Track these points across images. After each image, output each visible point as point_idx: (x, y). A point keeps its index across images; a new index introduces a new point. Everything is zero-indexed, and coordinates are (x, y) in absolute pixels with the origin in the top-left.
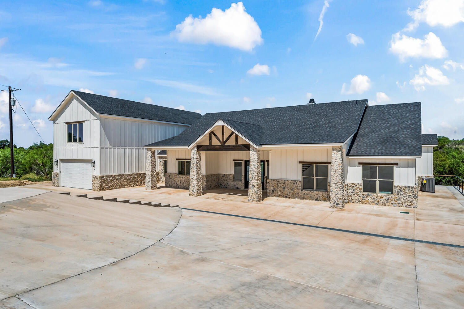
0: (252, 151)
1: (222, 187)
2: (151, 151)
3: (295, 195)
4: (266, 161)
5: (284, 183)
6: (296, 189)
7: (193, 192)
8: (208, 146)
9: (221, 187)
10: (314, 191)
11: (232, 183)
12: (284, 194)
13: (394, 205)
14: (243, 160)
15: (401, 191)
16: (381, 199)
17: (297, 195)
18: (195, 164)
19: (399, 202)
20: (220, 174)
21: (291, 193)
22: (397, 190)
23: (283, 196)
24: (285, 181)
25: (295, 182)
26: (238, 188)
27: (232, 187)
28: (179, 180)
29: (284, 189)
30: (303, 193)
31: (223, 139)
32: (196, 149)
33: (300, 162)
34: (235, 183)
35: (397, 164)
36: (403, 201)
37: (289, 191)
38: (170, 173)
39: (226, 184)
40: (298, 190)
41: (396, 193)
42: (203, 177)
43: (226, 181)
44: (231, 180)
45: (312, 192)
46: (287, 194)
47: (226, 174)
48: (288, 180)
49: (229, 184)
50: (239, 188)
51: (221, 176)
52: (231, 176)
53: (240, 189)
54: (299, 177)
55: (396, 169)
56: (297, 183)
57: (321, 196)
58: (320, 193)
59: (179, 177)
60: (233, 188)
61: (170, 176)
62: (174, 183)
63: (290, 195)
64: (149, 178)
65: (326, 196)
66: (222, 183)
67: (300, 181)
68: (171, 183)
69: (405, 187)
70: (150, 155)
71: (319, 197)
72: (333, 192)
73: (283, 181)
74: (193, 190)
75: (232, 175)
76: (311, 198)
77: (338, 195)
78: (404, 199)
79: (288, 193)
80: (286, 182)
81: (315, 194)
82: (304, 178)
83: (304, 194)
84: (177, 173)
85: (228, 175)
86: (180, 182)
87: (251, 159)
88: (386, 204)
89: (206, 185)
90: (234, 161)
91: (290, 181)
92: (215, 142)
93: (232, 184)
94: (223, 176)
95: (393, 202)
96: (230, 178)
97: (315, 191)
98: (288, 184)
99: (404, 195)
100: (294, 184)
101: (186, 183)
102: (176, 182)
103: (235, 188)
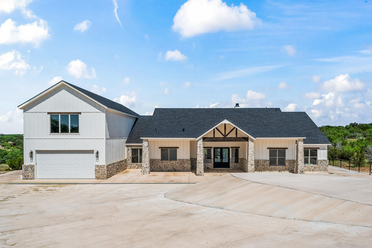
0: (250, 142)
1: (194, 168)
2: (147, 141)
3: (265, 169)
5: (258, 162)
6: (266, 165)
7: (200, 172)
8: (212, 138)
9: (193, 168)
10: (277, 166)
13: (318, 170)
14: (212, 147)
15: (321, 162)
16: (312, 168)
17: (266, 170)
18: (201, 152)
19: (320, 168)
20: (192, 158)
21: (263, 168)
22: (319, 162)
23: (257, 170)
24: (258, 160)
25: (265, 161)
28: (163, 165)
29: (258, 166)
30: (271, 167)
31: (225, 133)
32: (202, 140)
33: (268, 148)
34: (206, 164)
35: (319, 148)
36: (322, 168)
37: (261, 167)
38: (153, 160)
40: (267, 166)
41: (319, 164)
45: (276, 166)
46: (260, 169)
48: (260, 160)
51: (194, 159)
54: (268, 158)
55: (318, 151)
56: (266, 162)
57: (282, 168)
58: (281, 167)
59: (163, 162)
61: (153, 162)
62: (158, 168)
63: (262, 169)
64: (146, 165)
65: (285, 168)
66: (194, 165)
67: (268, 160)
68: (154, 167)
69: (323, 160)
70: (146, 144)
71: (281, 169)
72: (299, 165)
73: (257, 161)
74: (200, 171)
76: (276, 170)
77: (302, 167)
78: (322, 167)
79: (261, 169)
80: (259, 161)
81: (278, 168)
82: (270, 158)
83: (271, 168)
84: (160, 159)
86: (165, 166)
87: (250, 147)
88: (314, 170)
89: (191, 167)
90: (204, 149)
91: (262, 161)
92: (218, 135)
94: (195, 160)
95: (317, 169)
97: (278, 166)
98: (260, 163)
99: (323, 165)
100: (265, 162)
101: (171, 166)
102: (160, 166)
103: (206, 168)
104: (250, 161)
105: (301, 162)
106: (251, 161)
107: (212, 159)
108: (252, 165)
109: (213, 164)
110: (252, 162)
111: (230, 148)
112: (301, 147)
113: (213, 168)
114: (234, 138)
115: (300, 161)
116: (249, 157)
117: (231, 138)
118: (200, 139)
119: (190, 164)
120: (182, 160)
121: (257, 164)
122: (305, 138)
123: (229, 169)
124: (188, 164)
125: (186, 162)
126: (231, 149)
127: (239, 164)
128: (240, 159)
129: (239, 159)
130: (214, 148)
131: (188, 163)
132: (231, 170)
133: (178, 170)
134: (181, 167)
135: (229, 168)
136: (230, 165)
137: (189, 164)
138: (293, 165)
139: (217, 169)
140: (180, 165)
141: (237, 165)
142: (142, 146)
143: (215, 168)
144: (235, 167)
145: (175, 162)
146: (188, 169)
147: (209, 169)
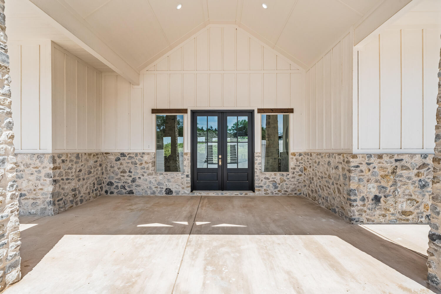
1: (116, 191)
4: (258, 112)
9: (112, 193)
11: (151, 178)
12: (422, 208)
14: (187, 110)
20: (106, 153)
26: (169, 192)
27: (150, 188)
34: (160, 177)
39: (129, 181)
42: (42, 162)
43: (130, 172)
44: (148, 168)
47: (129, 154)
49: (138, 182)
50: (174, 190)
51: (113, 158)
52: (146, 158)
53: (178, 193)
60: (154, 193)
66: (113, 181)
73: (418, 157)
75: (148, 154)
85: (136, 154)
89: (53, 194)
90: (154, 116)
93: (150, 182)
94: (118, 159)
96: (141, 164)
103: (161, 191)
107: (186, 157)
109: (187, 176)
111: (256, 112)
113: (188, 190)
119: (48, 175)
121: (418, 175)
123: (250, 194)
125: (28, 166)
126: (258, 117)
127: (291, 175)
128: (294, 154)
129: (290, 156)
130: (195, 114)
131: (39, 172)
132: (262, 199)
135: (254, 192)
136: (256, 178)
137: (42, 174)
139: (204, 193)
141: (283, 181)
143: (197, 193)
144: (276, 187)
146: (39, 202)
147: (174, 194)
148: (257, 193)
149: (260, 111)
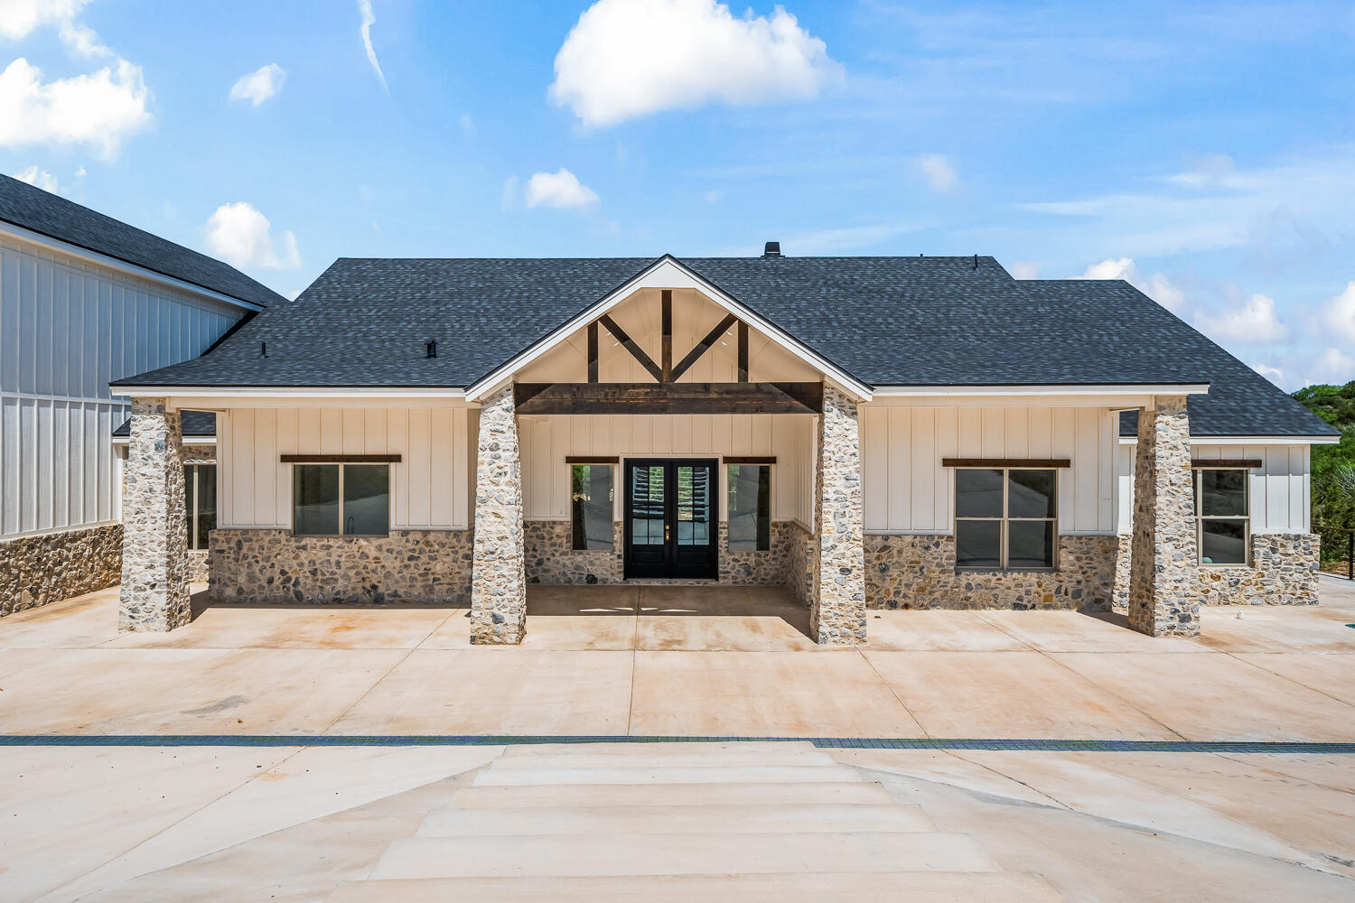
0: (832, 415)
2: (161, 410)
3: (931, 593)
4: (724, 462)
5: (885, 548)
6: (934, 568)
7: (497, 620)
8: (579, 386)
10: (1005, 572)
11: (566, 560)
12: (882, 593)
13: (1256, 600)
14: (618, 458)
15: (1274, 550)
16: (1215, 584)
17: (937, 595)
18: (503, 479)
19: (1269, 588)
21: (915, 587)
22: (1262, 551)
23: (880, 601)
24: (886, 538)
25: (929, 541)
26: (592, 579)
27: (565, 574)
28: (301, 565)
29: (883, 570)
30: (964, 582)
31: (667, 355)
32: (509, 401)
33: (947, 462)
34: (579, 558)
35: (1257, 464)
36: (1281, 584)
37: (904, 577)
38: (245, 531)
39: (533, 564)
40: (943, 572)
41: (1259, 561)
42: (459, 541)
43: (534, 550)
44: (561, 545)
45: (1000, 575)
46: (897, 593)
47: (533, 523)
48: (899, 536)
49: (547, 564)
50: (599, 577)
52: (558, 529)
53: (605, 581)
54: (946, 523)
55: (1255, 481)
56: (937, 545)
57: (1035, 588)
58: (1032, 578)
59: (304, 548)
60: (570, 581)
61: (245, 546)
62: (270, 581)
63: (911, 593)
64: (152, 567)
65: (1054, 587)
67: (949, 538)
68: (251, 578)
69: (1287, 537)
70: (154, 433)
71: (1028, 593)
72: (1165, 575)
73: (879, 539)
74: (495, 611)
75: (561, 523)
76: (996, 603)
77: (1186, 584)
78: (1282, 578)
79: (903, 589)
80: (891, 542)
81: (1012, 584)
82: (959, 525)
83: (969, 587)
84: (289, 526)
85: (544, 524)
86: (314, 572)
87: (831, 448)
88: (1230, 599)
90: (569, 466)
91: (909, 539)
92: (619, 368)
93: (564, 565)
95: (1251, 590)
96: (551, 538)
97: (1012, 571)
98: (900, 552)
99: (1283, 566)
100: (927, 548)
101: (352, 573)
102: (283, 572)
103: (580, 578)
104: (834, 547)
105: (1178, 552)
106: (841, 548)
107: (617, 528)
108: (849, 571)
109: (619, 556)
110: (849, 553)
111: (721, 461)
112: (1175, 452)
113: (619, 578)
114: (726, 389)
115: (1169, 547)
116: (830, 517)
117: (706, 387)
118: (494, 398)
119: (466, 556)
120: (419, 536)
121: (878, 558)
122: (1203, 390)
123: (712, 583)
124: (455, 561)
125: (443, 545)
126: (724, 470)
127: (771, 556)
128: (776, 525)
129: (771, 528)
130: (630, 464)
131: (457, 552)
132: (726, 589)
133: (395, 594)
134: (412, 579)
135: (717, 578)
136: (720, 559)
137: (460, 556)
138: (1107, 569)
139: (643, 582)
140: (407, 567)
141: (759, 564)
142: (211, 452)
143: (633, 582)
144: (749, 574)
145: (379, 548)
146: (456, 587)
147: (599, 583)
148: (721, 581)
149: (728, 460)
